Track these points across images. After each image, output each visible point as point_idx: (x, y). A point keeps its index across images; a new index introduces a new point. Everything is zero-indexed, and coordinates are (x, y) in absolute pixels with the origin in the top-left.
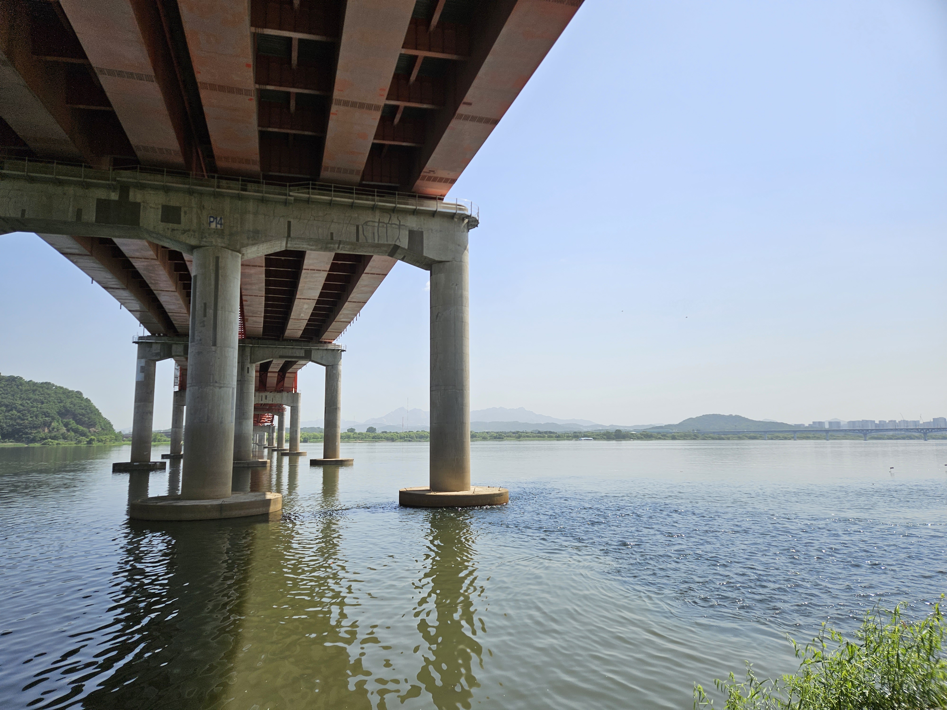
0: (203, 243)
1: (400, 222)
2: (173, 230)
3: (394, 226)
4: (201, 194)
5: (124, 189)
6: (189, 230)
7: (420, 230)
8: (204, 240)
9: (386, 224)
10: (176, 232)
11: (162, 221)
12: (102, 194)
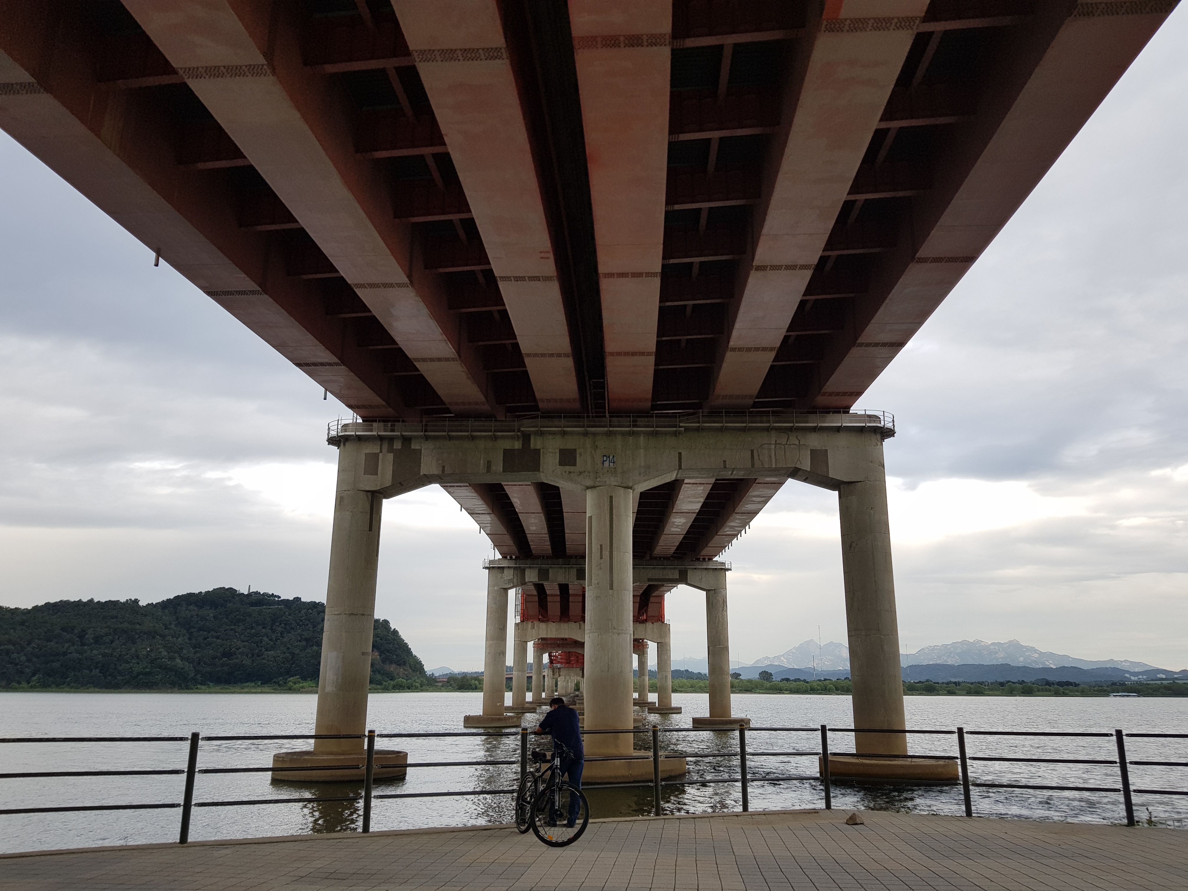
0: (597, 484)
1: (799, 441)
2: (570, 472)
3: (792, 446)
4: (594, 434)
5: (526, 438)
6: (585, 471)
7: (824, 448)
8: (598, 480)
9: (784, 445)
10: (572, 474)
11: (560, 465)
12: (508, 445)
